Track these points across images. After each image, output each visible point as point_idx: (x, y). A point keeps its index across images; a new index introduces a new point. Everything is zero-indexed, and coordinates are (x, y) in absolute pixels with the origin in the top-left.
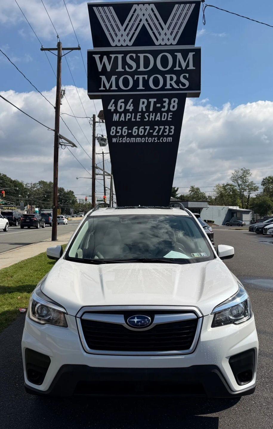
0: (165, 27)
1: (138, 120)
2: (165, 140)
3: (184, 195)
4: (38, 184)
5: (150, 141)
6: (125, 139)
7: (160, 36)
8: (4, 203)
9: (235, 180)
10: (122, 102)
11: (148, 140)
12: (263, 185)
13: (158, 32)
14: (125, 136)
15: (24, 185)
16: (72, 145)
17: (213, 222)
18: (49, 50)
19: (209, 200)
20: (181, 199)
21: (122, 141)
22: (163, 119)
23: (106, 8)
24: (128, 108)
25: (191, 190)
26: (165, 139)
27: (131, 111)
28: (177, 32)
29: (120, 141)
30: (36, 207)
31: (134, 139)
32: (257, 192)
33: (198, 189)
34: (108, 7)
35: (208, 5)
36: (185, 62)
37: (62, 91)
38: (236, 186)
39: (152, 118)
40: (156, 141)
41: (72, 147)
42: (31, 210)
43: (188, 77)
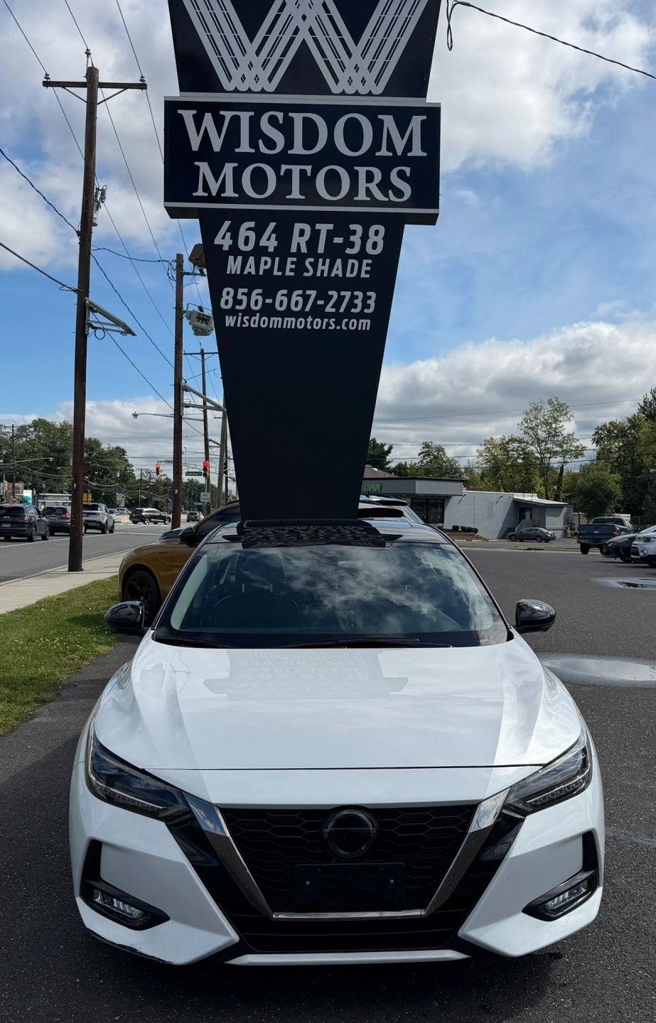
0: (356, 50)
1: (288, 273)
2: (353, 324)
3: (406, 463)
4: (30, 427)
5: (318, 327)
6: (257, 318)
7: (343, 71)
9: (530, 428)
10: (248, 229)
11: (312, 323)
12: (597, 443)
13: (338, 61)
14: (257, 311)
16: (123, 330)
17: (476, 531)
18: (64, 85)
19: (467, 478)
20: (398, 474)
22: (348, 275)
24: (263, 243)
25: (422, 453)
27: (272, 251)
28: (385, 65)
29: (245, 324)
30: (26, 488)
31: (278, 321)
32: (580, 459)
35: (459, 3)
36: (402, 137)
37: (97, 193)
38: (531, 445)
39: (322, 271)
40: (331, 326)
41: (122, 333)
42: (13, 494)
43: (409, 174)
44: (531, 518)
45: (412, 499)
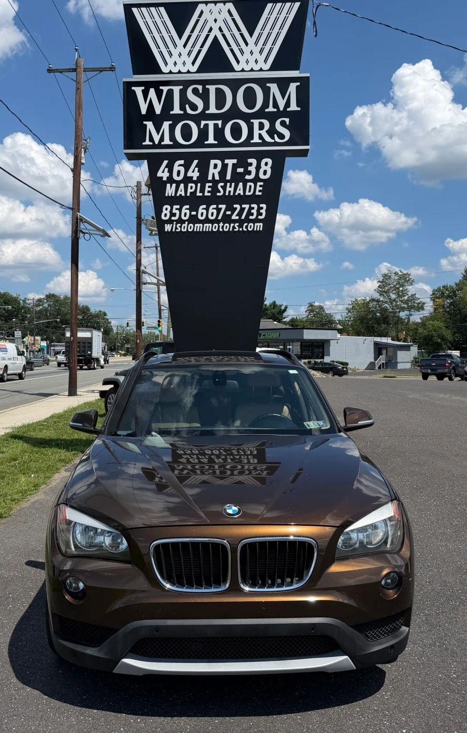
0: (251, 41)
3: (296, 317)
4: (44, 299)
5: (227, 230)
9: (384, 292)
10: (180, 165)
11: (222, 228)
12: (434, 301)
13: (239, 48)
14: (186, 220)
15: (21, 302)
17: (348, 364)
18: (61, 71)
19: (341, 327)
20: (292, 326)
21: (181, 229)
23: (153, 9)
25: (308, 310)
26: (251, 226)
27: (196, 179)
28: (271, 50)
29: (178, 229)
30: (42, 340)
31: (200, 227)
32: (422, 312)
33: (321, 308)
34: (157, 8)
36: (283, 99)
38: (386, 302)
39: (230, 192)
40: (236, 228)
41: (102, 236)
42: (34, 344)
43: (288, 123)
44: (386, 354)
45: (301, 343)
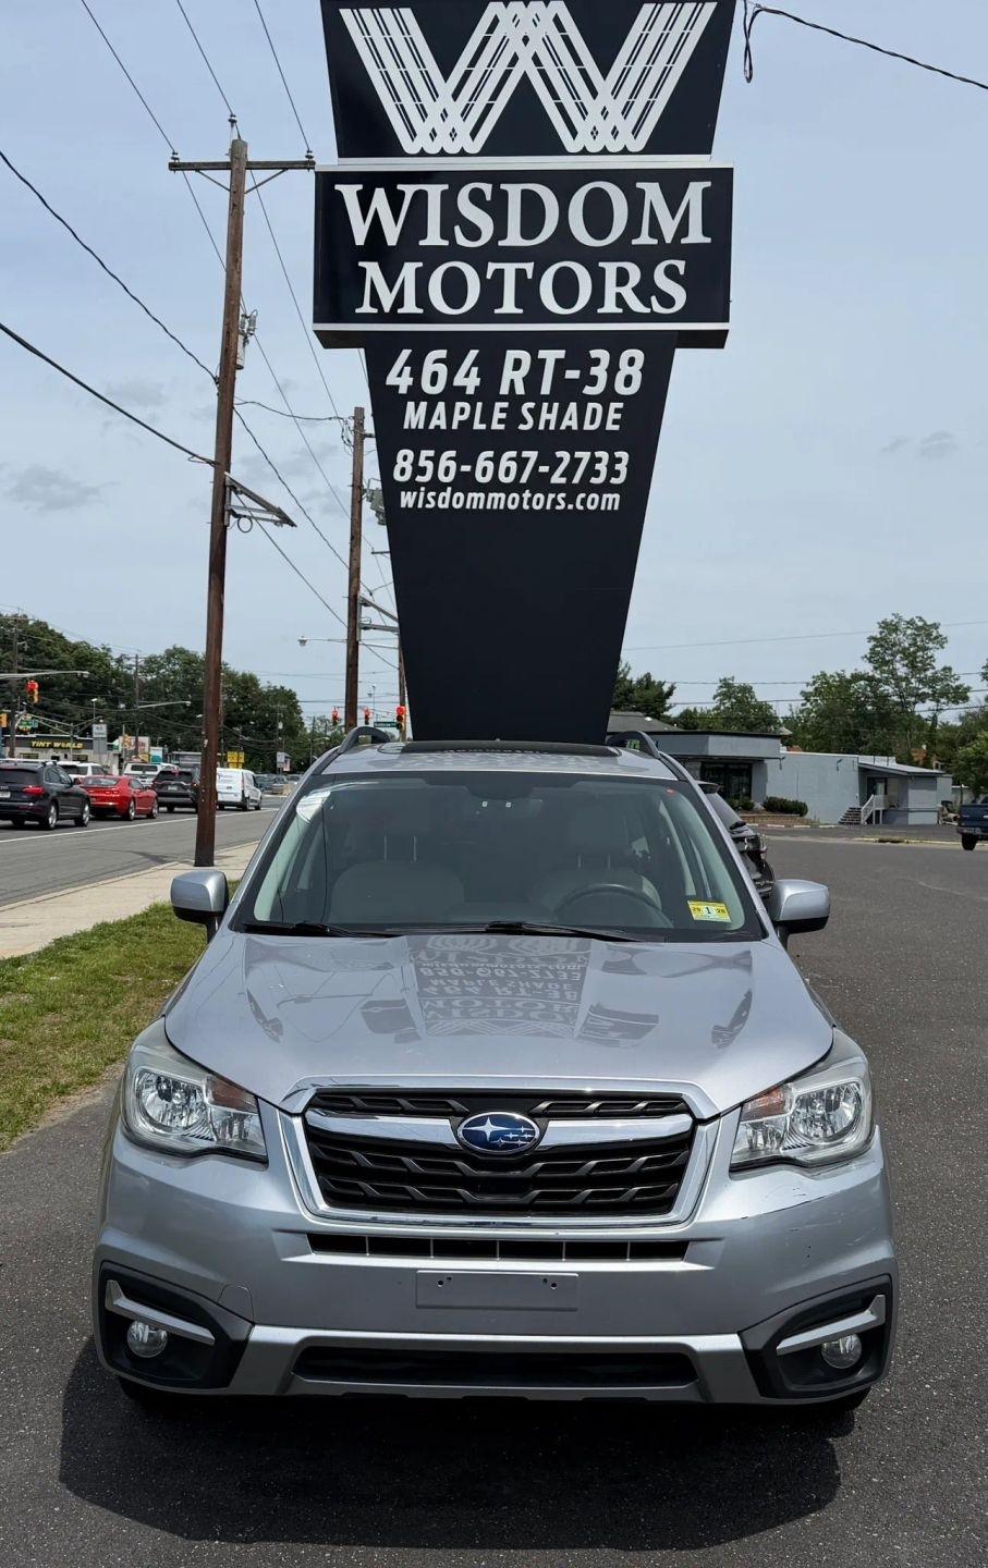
0: (604, 86)
2: (593, 502)
3: (694, 709)
4: (162, 658)
5: (540, 507)
6: (447, 494)
8: (36, 726)
9: (883, 661)
10: (437, 361)
11: (530, 501)
13: (576, 104)
14: (446, 485)
15: (113, 663)
16: (278, 519)
17: (798, 809)
18: (198, 167)
19: (788, 732)
20: (684, 726)
21: (437, 503)
22: (587, 426)
23: (386, 13)
24: (459, 381)
25: (719, 695)
26: (593, 499)
27: (473, 393)
28: (648, 107)
29: (429, 503)
30: (153, 744)
31: (479, 499)
32: (963, 705)
33: (746, 690)
34: (395, 11)
35: (763, 9)
36: (674, 216)
37: (243, 322)
38: (886, 682)
39: (548, 422)
40: (559, 504)
41: (276, 523)
42: (136, 752)
43: (682, 272)
44: (886, 793)
45: (703, 763)
